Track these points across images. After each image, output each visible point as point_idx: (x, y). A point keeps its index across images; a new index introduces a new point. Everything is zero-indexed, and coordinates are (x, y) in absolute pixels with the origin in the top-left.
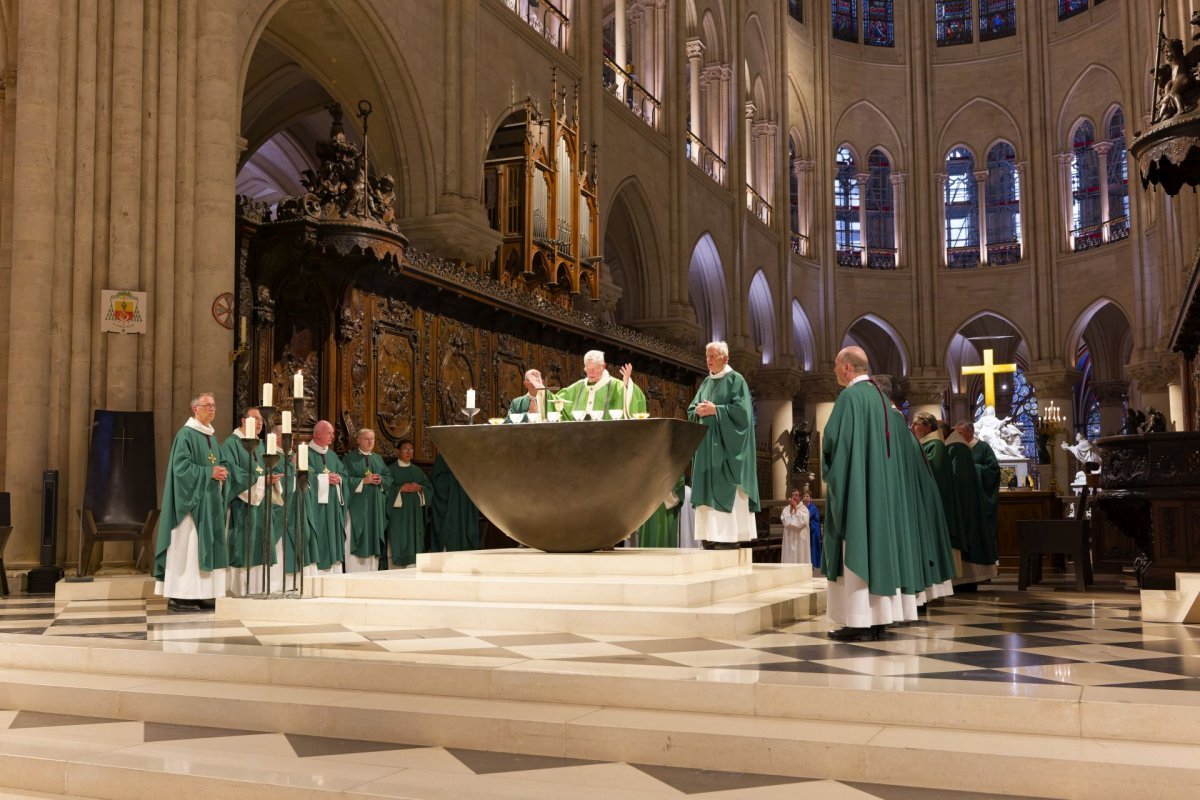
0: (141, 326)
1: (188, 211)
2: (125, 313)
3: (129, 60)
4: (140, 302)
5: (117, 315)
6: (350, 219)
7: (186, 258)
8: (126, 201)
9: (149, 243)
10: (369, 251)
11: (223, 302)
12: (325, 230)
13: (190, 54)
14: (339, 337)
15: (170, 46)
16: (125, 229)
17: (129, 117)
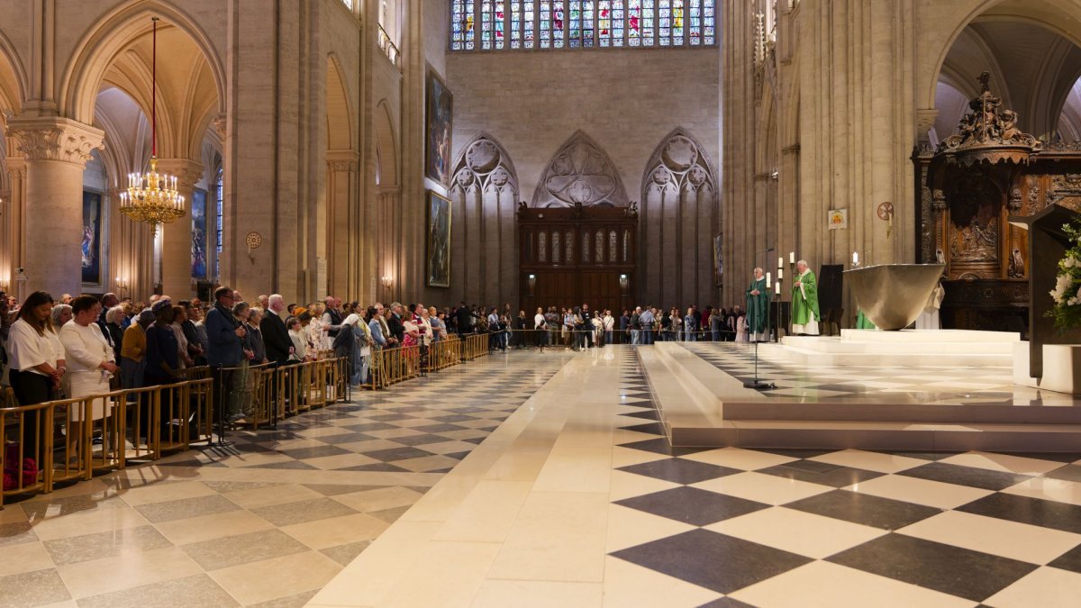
0: (844, 225)
1: (868, 164)
2: (837, 220)
3: (839, 102)
4: (843, 214)
5: (835, 221)
6: (977, 145)
7: (867, 189)
8: (839, 169)
9: (851, 185)
10: (1010, 159)
11: (883, 207)
12: (960, 155)
13: (867, 89)
14: (1009, 208)
15: (858, 88)
16: (839, 181)
17: (840, 129)
